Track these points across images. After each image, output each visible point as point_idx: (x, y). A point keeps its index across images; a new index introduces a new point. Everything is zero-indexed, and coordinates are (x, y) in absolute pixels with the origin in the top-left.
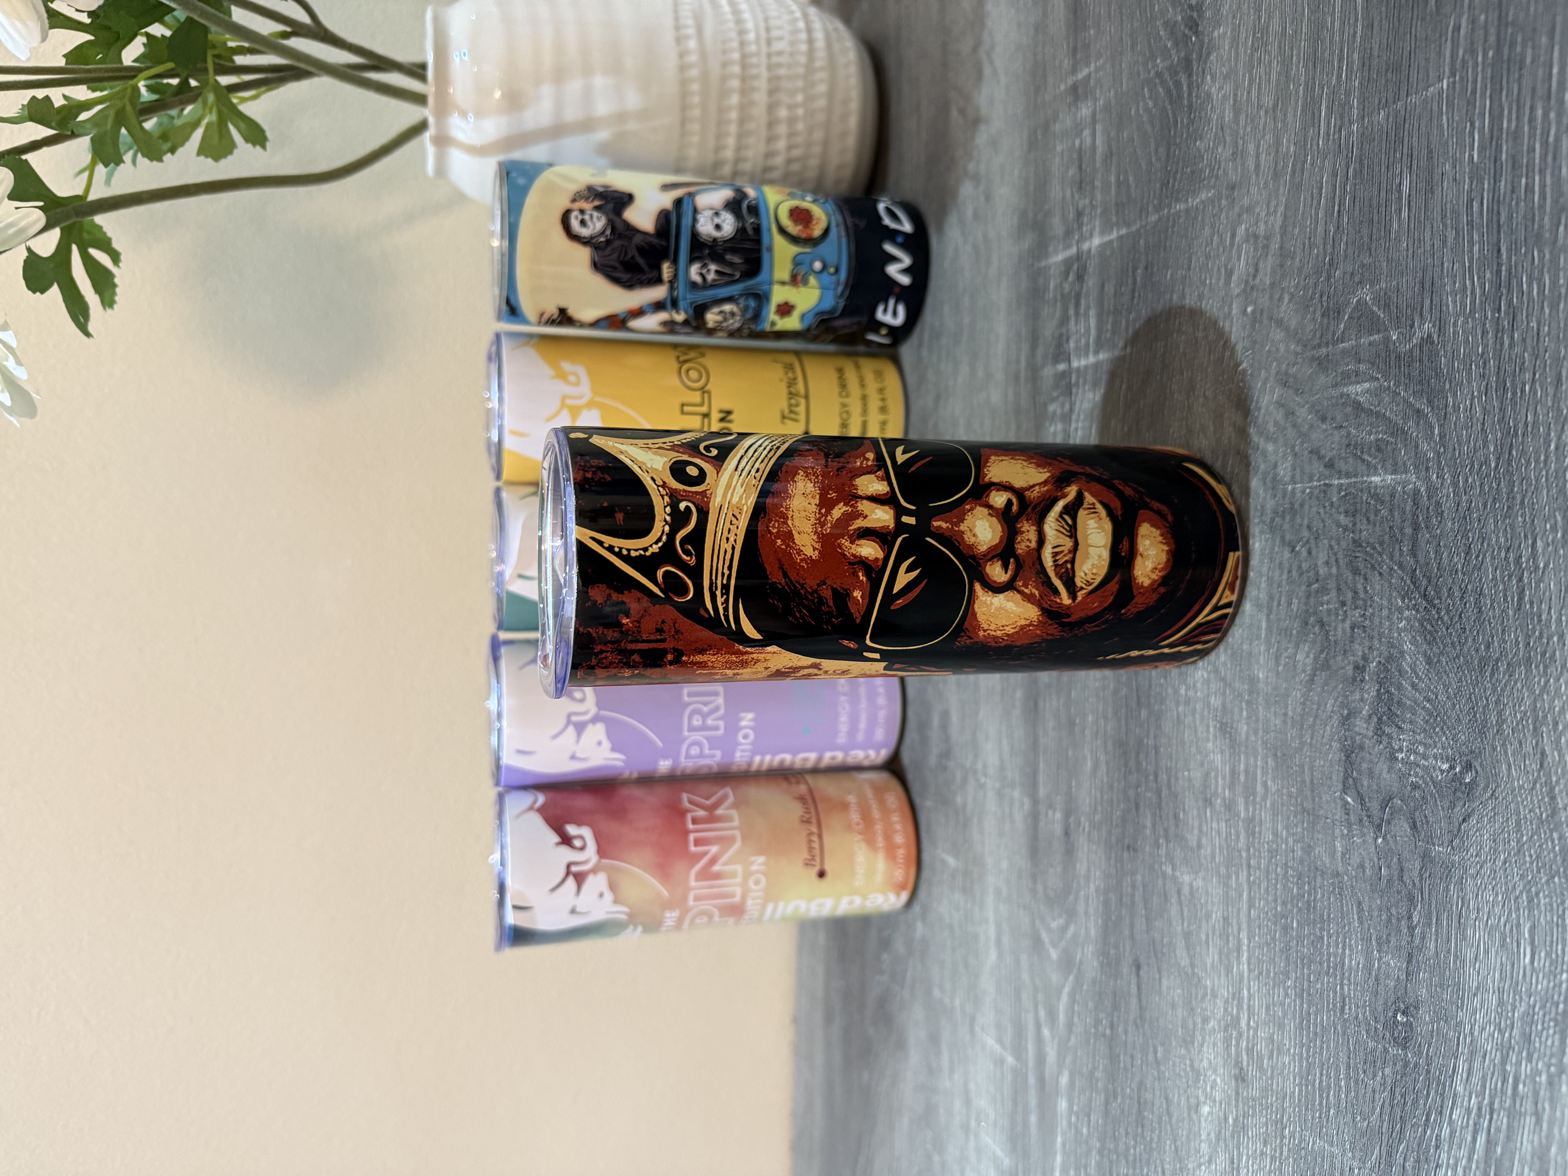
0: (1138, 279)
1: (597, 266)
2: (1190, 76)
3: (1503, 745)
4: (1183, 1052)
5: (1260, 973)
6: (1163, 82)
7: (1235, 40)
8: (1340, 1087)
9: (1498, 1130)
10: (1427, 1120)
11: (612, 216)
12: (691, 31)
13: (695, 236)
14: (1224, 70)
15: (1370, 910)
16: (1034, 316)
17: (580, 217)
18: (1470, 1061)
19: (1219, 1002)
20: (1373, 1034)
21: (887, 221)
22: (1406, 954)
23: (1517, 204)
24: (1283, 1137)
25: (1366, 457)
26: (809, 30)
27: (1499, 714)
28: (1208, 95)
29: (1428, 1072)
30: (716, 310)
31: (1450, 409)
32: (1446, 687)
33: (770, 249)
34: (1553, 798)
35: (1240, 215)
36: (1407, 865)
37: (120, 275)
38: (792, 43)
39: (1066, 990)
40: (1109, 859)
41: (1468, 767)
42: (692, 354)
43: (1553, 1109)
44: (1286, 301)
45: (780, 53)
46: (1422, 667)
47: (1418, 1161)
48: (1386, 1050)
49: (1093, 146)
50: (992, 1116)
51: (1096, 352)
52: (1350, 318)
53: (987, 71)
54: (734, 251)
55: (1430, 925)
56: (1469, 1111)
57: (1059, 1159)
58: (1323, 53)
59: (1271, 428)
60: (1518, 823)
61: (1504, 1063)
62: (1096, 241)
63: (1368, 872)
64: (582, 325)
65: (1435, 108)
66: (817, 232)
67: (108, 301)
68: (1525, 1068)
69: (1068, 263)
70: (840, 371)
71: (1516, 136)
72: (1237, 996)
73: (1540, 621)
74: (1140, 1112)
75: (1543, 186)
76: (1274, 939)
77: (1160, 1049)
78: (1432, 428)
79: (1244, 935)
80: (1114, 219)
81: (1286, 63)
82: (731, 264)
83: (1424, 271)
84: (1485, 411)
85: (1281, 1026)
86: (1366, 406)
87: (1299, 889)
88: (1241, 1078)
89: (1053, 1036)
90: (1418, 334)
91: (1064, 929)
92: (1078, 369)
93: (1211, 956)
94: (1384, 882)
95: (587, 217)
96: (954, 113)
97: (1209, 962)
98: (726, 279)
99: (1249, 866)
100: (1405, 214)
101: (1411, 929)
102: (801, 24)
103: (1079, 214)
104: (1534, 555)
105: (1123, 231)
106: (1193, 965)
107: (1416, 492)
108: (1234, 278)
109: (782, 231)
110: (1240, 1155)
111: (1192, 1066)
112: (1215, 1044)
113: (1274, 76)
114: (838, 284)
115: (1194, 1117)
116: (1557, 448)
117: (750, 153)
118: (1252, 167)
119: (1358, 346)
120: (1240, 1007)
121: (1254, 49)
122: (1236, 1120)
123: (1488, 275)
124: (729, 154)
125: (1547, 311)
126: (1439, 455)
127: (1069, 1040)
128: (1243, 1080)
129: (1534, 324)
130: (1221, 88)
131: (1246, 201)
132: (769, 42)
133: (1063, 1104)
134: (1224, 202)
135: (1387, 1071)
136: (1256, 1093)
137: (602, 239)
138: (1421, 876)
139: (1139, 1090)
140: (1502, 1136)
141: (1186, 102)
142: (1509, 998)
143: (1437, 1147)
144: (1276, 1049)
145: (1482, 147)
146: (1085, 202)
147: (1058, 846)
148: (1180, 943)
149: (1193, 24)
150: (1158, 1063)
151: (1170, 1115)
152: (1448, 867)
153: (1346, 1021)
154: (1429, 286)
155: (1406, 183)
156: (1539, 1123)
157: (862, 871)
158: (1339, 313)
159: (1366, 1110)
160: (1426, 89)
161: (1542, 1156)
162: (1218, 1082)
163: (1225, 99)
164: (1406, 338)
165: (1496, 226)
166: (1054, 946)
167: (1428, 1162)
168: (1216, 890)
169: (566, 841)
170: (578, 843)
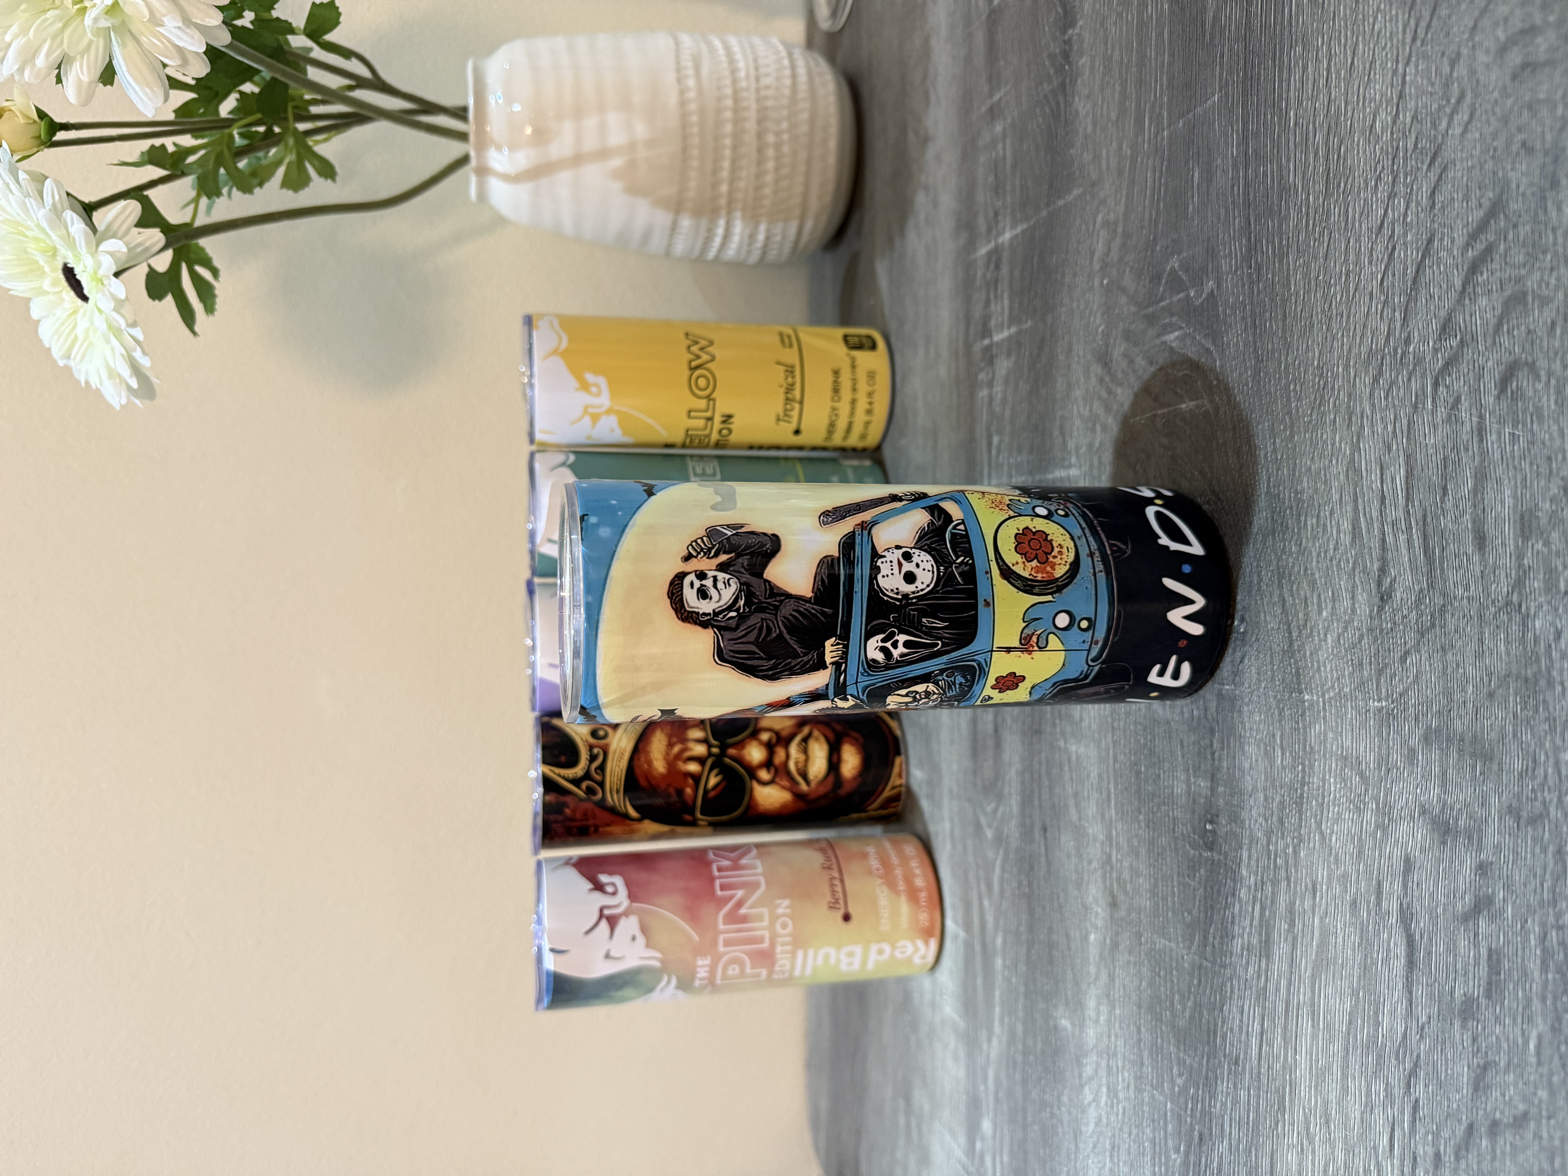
0: (1035, 264)
2: (1065, 96)
3: (1262, 599)
4: (1076, 893)
5: (1123, 814)
6: (1048, 103)
7: (1092, 67)
8: (1174, 893)
9: (1266, 898)
10: (1226, 902)
12: (690, 71)
14: (1086, 92)
15: (1188, 745)
16: (968, 301)
18: (1249, 850)
19: (1098, 845)
20: (1194, 846)
22: (1209, 775)
23: (1259, 186)
24: (1141, 944)
25: (1179, 390)
26: (793, 67)
27: (1259, 576)
28: (1077, 111)
29: (1226, 864)
31: (1225, 346)
34: (1290, 633)
35: (1098, 207)
37: (219, 287)
38: (778, 79)
39: (998, 862)
40: (1023, 745)
41: (1242, 619)
43: (1296, 871)
44: (1127, 273)
45: (767, 87)
47: (1222, 938)
48: (1200, 854)
49: (1004, 157)
50: (951, 988)
51: (1009, 327)
52: (1167, 282)
53: (933, 97)
55: (1223, 750)
56: (1249, 888)
57: (997, 1010)
58: (1146, 77)
59: (1120, 375)
60: (1272, 657)
61: (1268, 845)
62: (1007, 236)
63: (1186, 716)
65: (1211, 117)
67: (210, 310)
68: (1281, 845)
69: (989, 254)
71: (1257, 135)
72: (1109, 837)
73: (1279, 499)
74: (1050, 952)
75: (1272, 172)
76: (1130, 783)
77: (1062, 895)
78: (1215, 362)
79: (1112, 785)
80: (1019, 216)
81: (1124, 84)
84: (1245, 345)
85: (1137, 854)
86: (1177, 349)
87: (1145, 739)
88: (1114, 904)
89: (991, 905)
90: (1206, 291)
91: (995, 811)
92: (997, 343)
93: (1092, 809)
94: (1196, 720)
97: (1090, 813)
100: (1196, 199)
101: (1213, 754)
102: (786, 63)
103: (996, 214)
104: (1275, 451)
105: (1025, 226)
106: (1080, 819)
107: (1206, 412)
108: (1096, 258)
110: (1115, 967)
111: (1082, 903)
112: (1096, 880)
113: (1117, 96)
115: (1085, 945)
116: (1285, 368)
118: (1104, 168)
119: (1171, 303)
120: (1111, 845)
121: (1104, 75)
122: (1111, 939)
123: (1244, 242)
125: (1277, 265)
127: (1002, 904)
129: (1270, 276)
130: (1084, 106)
131: (1102, 195)
132: (757, 79)
133: (999, 962)
134: (1088, 197)
135: (1202, 871)
138: (1217, 710)
139: (1049, 933)
140: (1269, 902)
141: (1063, 118)
142: (1270, 793)
143: (1233, 922)
144: (1135, 873)
145: (1238, 145)
146: (1000, 203)
147: (990, 743)
148: (1071, 802)
149: (1066, 55)
150: (1060, 907)
151: (1069, 949)
152: (1233, 700)
153: (1176, 838)
154: (1211, 253)
155: (1196, 174)
156: (1289, 885)
157: (887, 915)
158: (1159, 278)
159: (1190, 906)
160: (1206, 102)
161: (1291, 910)
162: (1100, 912)
163: (1087, 115)
164: (1199, 294)
165: (1247, 204)
166: (990, 826)
167: (1227, 936)
168: (1093, 753)
169: (599, 887)
170: (610, 889)
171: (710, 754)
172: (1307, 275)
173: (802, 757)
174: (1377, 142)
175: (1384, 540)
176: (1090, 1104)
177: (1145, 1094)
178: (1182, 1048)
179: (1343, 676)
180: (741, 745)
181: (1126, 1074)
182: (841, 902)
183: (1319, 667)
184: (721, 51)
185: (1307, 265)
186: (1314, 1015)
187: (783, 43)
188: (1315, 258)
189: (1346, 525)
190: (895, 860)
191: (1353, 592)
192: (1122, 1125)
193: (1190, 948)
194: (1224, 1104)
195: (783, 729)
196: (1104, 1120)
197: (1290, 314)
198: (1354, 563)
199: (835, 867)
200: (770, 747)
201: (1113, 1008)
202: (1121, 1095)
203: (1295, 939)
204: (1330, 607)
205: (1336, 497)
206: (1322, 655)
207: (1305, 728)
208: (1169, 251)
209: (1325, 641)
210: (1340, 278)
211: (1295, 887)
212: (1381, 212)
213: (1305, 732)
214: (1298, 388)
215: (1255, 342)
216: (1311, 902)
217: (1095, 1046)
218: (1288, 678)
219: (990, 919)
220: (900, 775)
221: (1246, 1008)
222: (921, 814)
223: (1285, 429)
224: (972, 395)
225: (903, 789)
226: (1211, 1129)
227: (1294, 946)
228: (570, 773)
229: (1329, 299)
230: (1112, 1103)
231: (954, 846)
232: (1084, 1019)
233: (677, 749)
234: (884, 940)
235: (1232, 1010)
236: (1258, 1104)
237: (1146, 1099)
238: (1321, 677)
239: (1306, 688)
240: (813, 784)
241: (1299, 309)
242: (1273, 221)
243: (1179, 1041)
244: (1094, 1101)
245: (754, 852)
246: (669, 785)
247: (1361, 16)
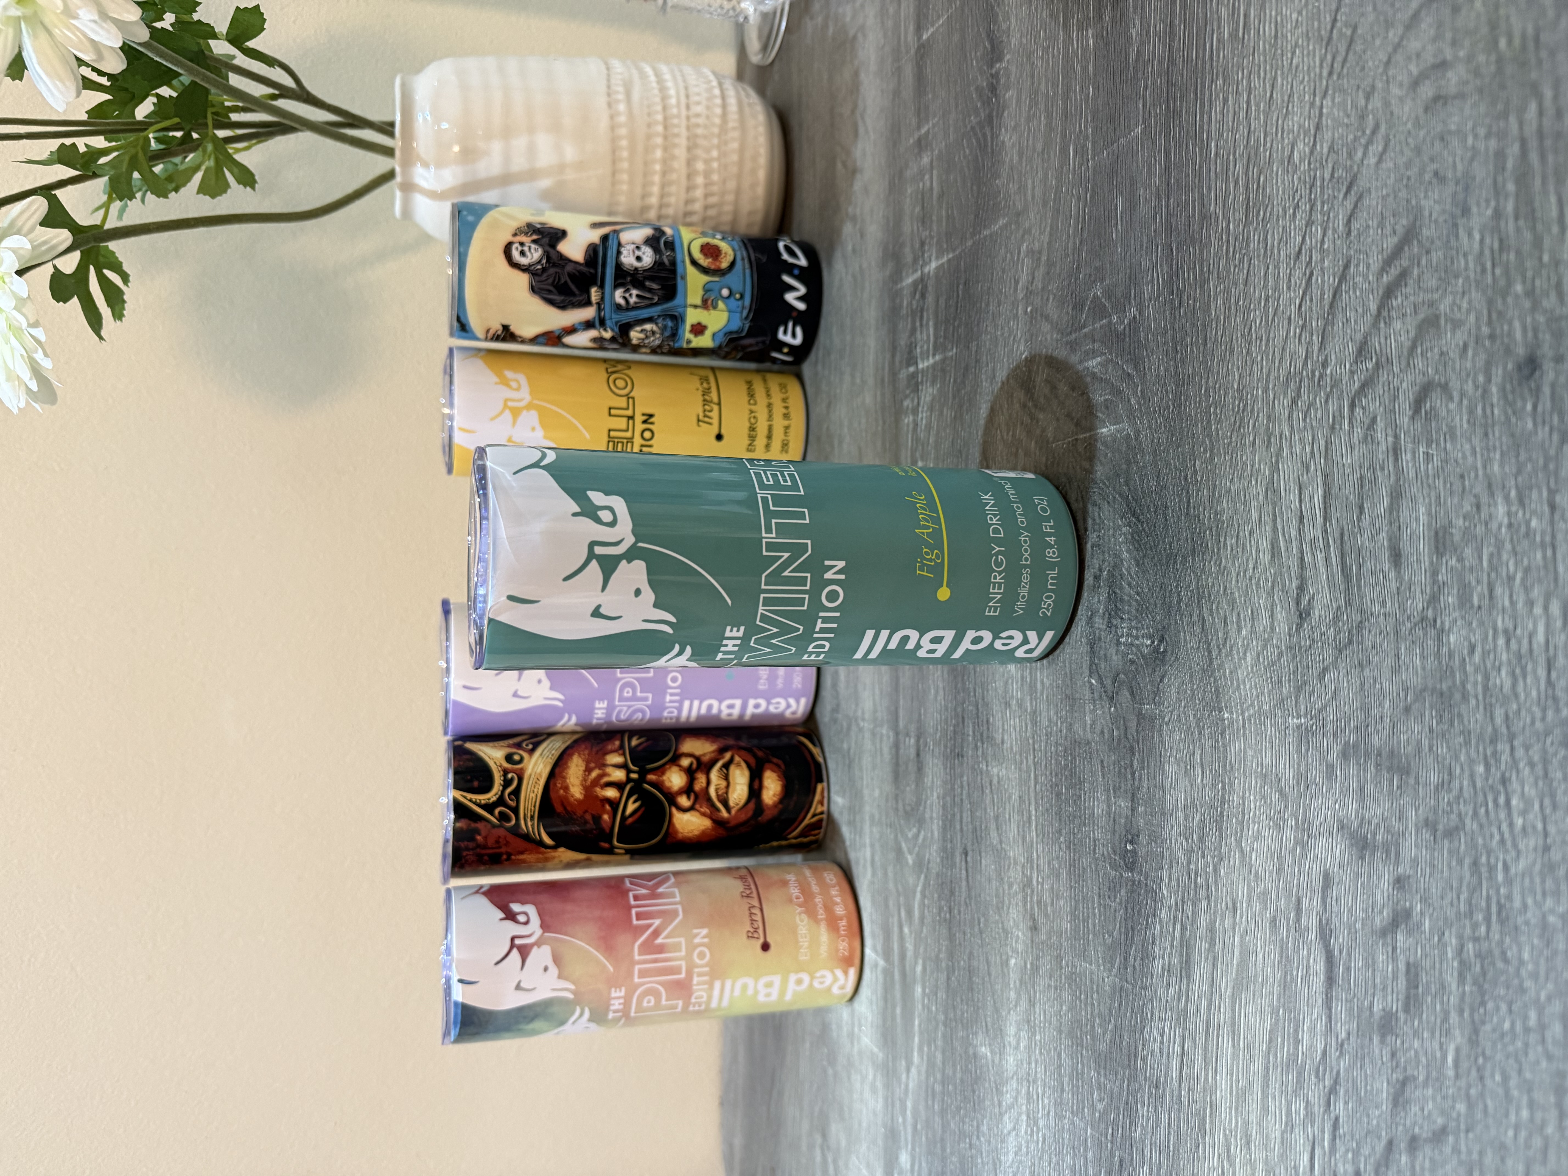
0: (960, 293)
1: (533, 290)
2: (992, 129)
3: (1181, 619)
4: (997, 917)
5: (1043, 835)
6: (975, 134)
7: (1019, 100)
8: (1095, 915)
9: (1187, 917)
10: (1147, 923)
11: (548, 248)
12: (621, 97)
13: (619, 266)
14: (1013, 123)
15: (1109, 766)
16: (893, 329)
17: (520, 248)
18: (1170, 869)
19: (1019, 868)
20: (1115, 867)
21: (785, 256)
22: (1130, 795)
23: (1180, 215)
24: (1061, 968)
25: (1099, 414)
26: (723, 97)
27: (1178, 596)
28: (1003, 143)
29: (1146, 885)
30: (638, 328)
31: (1146, 371)
32: (1148, 581)
33: (684, 278)
34: (1210, 652)
35: (1023, 236)
36: (1129, 724)
37: (129, 293)
39: (919, 889)
40: (945, 768)
41: (1162, 640)
42: (620, 367)
43: (1217, 890)
44: (1051, 300)
45: (698, 115)
46: (1134, 569)
47: (1142, 959)
48: (1121, 875)
49: (931, 188)
50: (870, 1019)
51: (934, 355)
52: (1089, 309)
53: (861, 130)
54: (652, 279)
55: (1143, 768)
56: (1170, 908)
57: (916, 1039)
58: (1071, 109)
60: (1191, 677)
61: (1189, 864)
62: (933, 265)
63: (1106, 736)
64: (523, 341)
65: (1135, 148)
66: (724, 265)
67: (118, 315)
68: (1201, 863)
69: (916, 283)
70: (749, 383)
71: (1179, 165)
72: (1030, 859)
73: (1199, 520)
74: (970, 978)
75: (1194, 201)
76: (1051, 805)
77: (982, 920)
78: (1137, 386)
79: (1032, 808)
80: (945, 246)
81: (1049, 117)
82: (650, 290)
83: (1131, 268)
84: (1166, 369)
85: (1058, 876)
86: (1100, 374)
87: (1065, 760)
88: (1034, 928)
89: (911, 932)
90: (1128, 317)
91: (916, 836)
92: (922, 370)
93: (1013, 831)
94: (1116, 741)
95: (526, 249)
96: (839, 165)
97: (1011, 835)
98: (647, 302)
99: (1034, 750)
100: (1119, 228)
101: (1133, 773)
102: (717, 92)
103: (922, 244)
104: (1195, 473)
105: (950, 256)
106: (1001, 842)
107: (1128, 435)
108: (1020, 287)
109: (694, 263)
110: (1035, 992)
111: (1003, 928)
112: (1017, 904)
113: (1042, 128)
114: (743, 308)
115: (1005, 970)
116: (1205, 391)
117: (672, 200)
118: (1030, 198)
119: (1094, 329)
120: (1032, 868)
121: (1030, 108)
122: (1032, 964)
123: (1166, 268)
124: (654, 200)
125: (1198, 291)
126: (1140, 405)
127: (922, 931)
128: (1036, 929)
129: (1191, 302)
130: (1011, 138)
131: (1027, 225)
132: (688, 107)
133: (919, 990)
134: (1013, 227)
135: (1123, 892)
136: (1043, 937)
137: (539, 267)
138: (1137, 730)
139: (969, 959)
140: (1189, 921)
141: (990, 150)
142: (1190, 812)
143: (1153, 943)
144: (1056, 896)
145: (1161, 175)
146: (927, 233)
147: (912, 767)
148: (993, 826)
149: (993, 89)
150: (981, 932)
151: (989, 975)
152: (1153, 720)
153: (1097, 859)
154: (1133, 280)
155: (1120, 204)
156: (1209, 904)
157: (806, 944)
158: (1083, 306)
159: (1111, 928)
160: (1129, 134)
161: (1211, 929)
162: (1020, 936)
163: (1014, 145)
164: (1121, 320)
165: (1169, 232)
166: (910, 853)
167: (1148, 957)
168: (1014, 775)
169: (511, 916)
170: (522, 918)
171: (629, 780)
172: (1227, 301)
173: (723, 783)
174: (1295, 172)
175: (1302, 559)
176: (1009, 1133)
177: (1066, 1121)
178: (1103, 1072)
179: (1263, 694)
180: (661, 770)
181: (1046, 1101)
182: (761, 931)
183: (1239, 685)
184: (653, 78)
185: (1227, 291)
186: (1234, 1034)
187: (714, 73)
188: (1235, 284)
189: (1265, 545)
190: (815, 888)
191: (1272, 611)
192: (1042, 1154)
193: (1110, 971)
194: (1144, 1129)
195: (704, 755)
196: (1024, 1150)
197: (1211, 338)
198: (1273, 583)
199: (755, 895)
200: (690, 773)
201: (1034, 1034)
202: (1041, 1123)
203: (1215, 958)
204: (1249, 626)
205: (1255, 516)
206: (1242, 674)
207: (1224, 746)
208: (1093, 278)
209: (1245, 659)
210: (1260, 303)
211: (1216, 906)
212: (1299, 239)
213: (1225, 750)
214: (1218, 411)
215: (1176, 367)
216: (1231, 921)
217: (1016, 1073)
218: (1208, 697)
219: (910, 946)
220: (821, 803)
221: (1167, 1030)
222: (843, 842)
223: (1205, 451)
224: (897, 421)
225: (824, 816)
226: (1131, 1154)
227: (1214, 965)
228: (483, 798)
229: (1249, 323)
230: (1032, 1131)
231: (874, 874)
232: (1004, 1046)
233: (594, 774)
234: (803, 970)
235: (1152, 1032)
236: (1179, 1127)
237: (1066, 1127)
238: (1240, 694)
239: (1226, 707)
240: (733, 812)
241: (1219, 334)
242: (1194, 248)
243: (1099, 1066)
244: (1014, 1129)
245: (672, 880)
246: (586, 811)
247: (1279, 51)
